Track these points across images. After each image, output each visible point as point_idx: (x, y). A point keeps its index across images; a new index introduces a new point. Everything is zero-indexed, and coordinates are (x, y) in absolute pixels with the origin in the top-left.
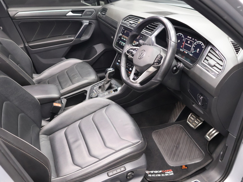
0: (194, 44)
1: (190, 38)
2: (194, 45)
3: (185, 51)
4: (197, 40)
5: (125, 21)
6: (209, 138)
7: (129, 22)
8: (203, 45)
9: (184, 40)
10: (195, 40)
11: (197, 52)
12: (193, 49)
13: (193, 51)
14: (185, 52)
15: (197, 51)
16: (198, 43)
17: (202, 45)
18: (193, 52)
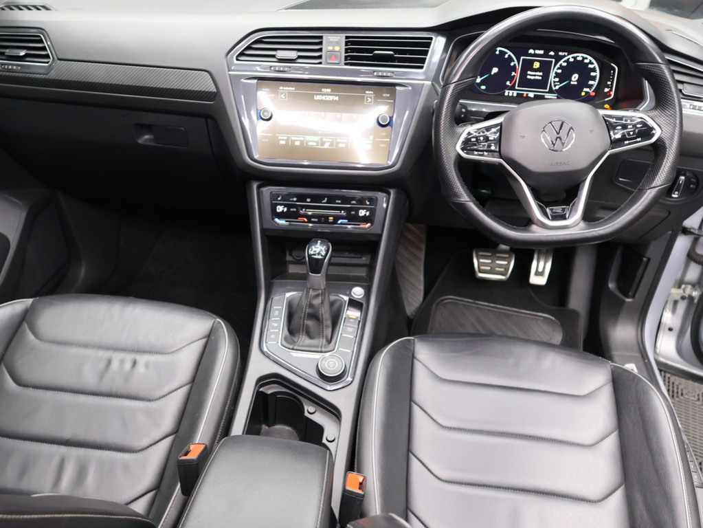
0: (558, 66)
1: (542, 52)
2: (558, 69)
3: (525, 93)
4: (566, 54)
5: (240, 58)
6: (541, 281)
7: (273, 56)
8: (590, 61)
9: (516, 62)
10: (561, 54)
11: (572, 83)
12: (557, 79)
13: (555, 86)
14: (527, 94)
15: (571, 80)
16: (572, 60)
17: (586, 61)
18: (557, 87)
